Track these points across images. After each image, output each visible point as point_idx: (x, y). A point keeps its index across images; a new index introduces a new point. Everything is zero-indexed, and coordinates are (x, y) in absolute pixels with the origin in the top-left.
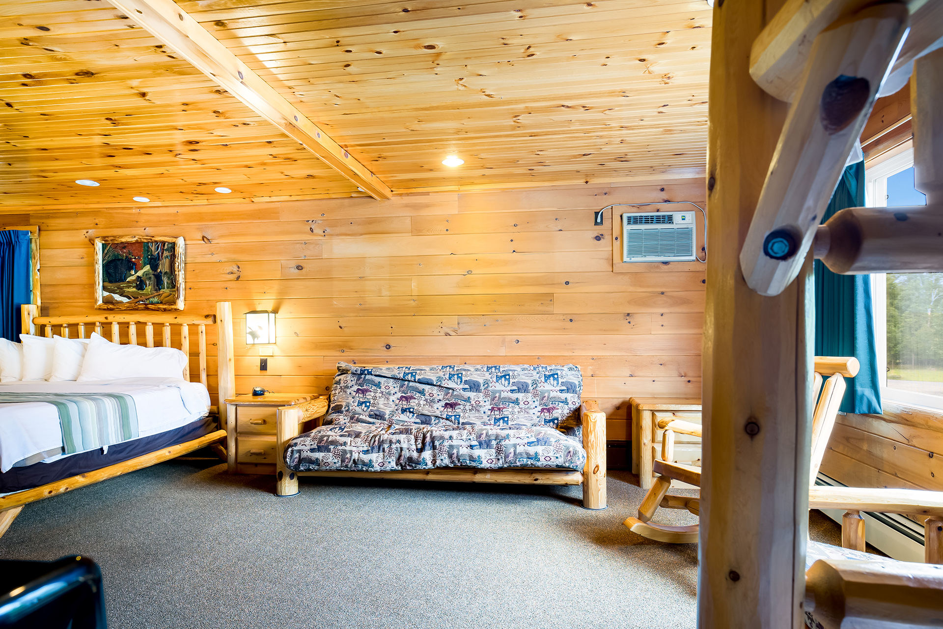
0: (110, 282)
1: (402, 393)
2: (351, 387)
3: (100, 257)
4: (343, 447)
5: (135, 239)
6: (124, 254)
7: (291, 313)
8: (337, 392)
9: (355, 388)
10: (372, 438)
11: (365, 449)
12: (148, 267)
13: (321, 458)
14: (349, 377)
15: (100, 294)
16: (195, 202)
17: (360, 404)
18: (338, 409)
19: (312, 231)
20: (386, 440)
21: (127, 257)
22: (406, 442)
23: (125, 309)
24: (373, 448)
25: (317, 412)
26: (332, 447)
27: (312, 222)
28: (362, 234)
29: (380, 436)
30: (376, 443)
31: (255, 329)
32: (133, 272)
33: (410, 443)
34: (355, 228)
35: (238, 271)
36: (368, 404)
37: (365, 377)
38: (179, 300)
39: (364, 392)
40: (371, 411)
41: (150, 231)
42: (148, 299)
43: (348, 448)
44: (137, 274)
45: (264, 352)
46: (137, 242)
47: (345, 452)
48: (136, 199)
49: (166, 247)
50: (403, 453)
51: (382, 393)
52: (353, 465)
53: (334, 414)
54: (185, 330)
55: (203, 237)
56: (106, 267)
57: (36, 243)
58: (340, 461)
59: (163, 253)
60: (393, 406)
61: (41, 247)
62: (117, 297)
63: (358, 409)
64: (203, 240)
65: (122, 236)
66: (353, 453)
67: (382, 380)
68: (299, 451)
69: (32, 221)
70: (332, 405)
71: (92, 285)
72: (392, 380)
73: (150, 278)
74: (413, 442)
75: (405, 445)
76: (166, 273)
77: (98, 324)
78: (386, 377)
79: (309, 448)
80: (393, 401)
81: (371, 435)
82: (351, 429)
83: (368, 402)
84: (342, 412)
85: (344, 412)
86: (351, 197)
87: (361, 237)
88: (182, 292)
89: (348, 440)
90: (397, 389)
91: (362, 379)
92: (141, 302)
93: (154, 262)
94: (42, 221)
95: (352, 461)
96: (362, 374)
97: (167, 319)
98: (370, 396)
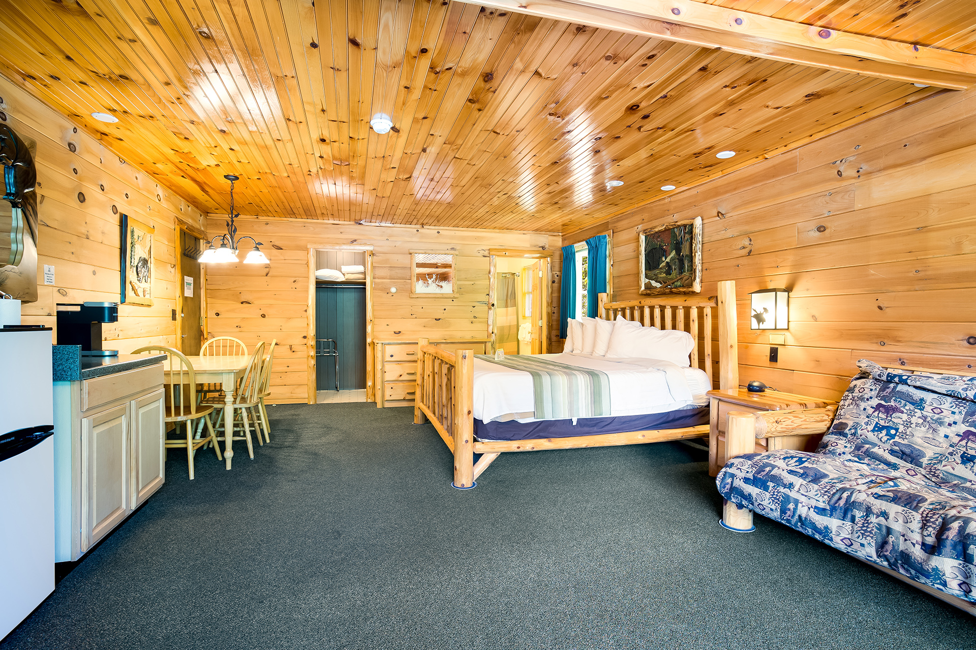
0: (650, 269)
1: (970, 426)
2: (868, 400)
3: (643, 248)
4: (786, 491)
5: (664, 227)
6: (658, 242)
7: (808, 290)
8: (847, 403)
9: (875, 402)
10: (837, 491)
11: (821, 505)
12: (674, 252)
13: (754, 496)
14: (868, 383)
15: (643, 280)
16: (713, 177)
17: (878, 428)
18: (840, 430)
19: (840, 175)
20: (861, 504)
21: (660, 245)
22: (901, 521)
23: (657, 293)
24: (833, 509)
25: (803, 427)
26: (771, 484)
27: (841, 162)
28: (924, 158)
29: (852, 493)
30: (842, 503)
31: (760, 310)
32: (664, 259)
33: (909, 525)
34: (912, 152)
35: (750, 244)
36: (893, 432)
37: (895, 388)
38: (695, 282)
39: (889, 411)
40: (895, 444)
41: (676, 217)
42: (674, 283)
43: (793, 494)
44: (666, 261)
45: (776, 339)
46: (666, 230)
47: (787, 499)
48: (663, 188)
49: (686, 230)
50: (891, 539)
51: (925, 418)
52: (799, 524)
53: (833, 436)
54: (694, 313)
55: (719, 212)
56: (647, 257)
57: (610, 244)
58: (779, 510)
59: (684, 237)
60: (946, 445)
62: (654, 283)
63: (872, 437)
64: (718, 216)
65: (655, 227)
66: (800, 505)
67: (929, 397)
68: (733, 476)
69: (610, 226)
70: (836, 422)
71: (638, 275)
72: (949, 399)
73: (676, 263)
74: (916, 525)
75: (897, 527)
76: (687, 256)
77: (636, 308)
78: (940, 393)
79: (743, 475)
80: (946, 436)
81: (839, 486)
82: (815, 466)
83: (892, 428)
84: (845, 435)
85: (849, 436)
86: (907, 104)
87: (924, 162)
88: (698, 274)
89: (798, 482)
90: (958, 418)
91: (889, 390)
92: (669, 287)
93: (678, 247)
94: (615, 225)
95: (796, 517)
96: (890, 382)
97: (679, 301)
98: (899, 419)
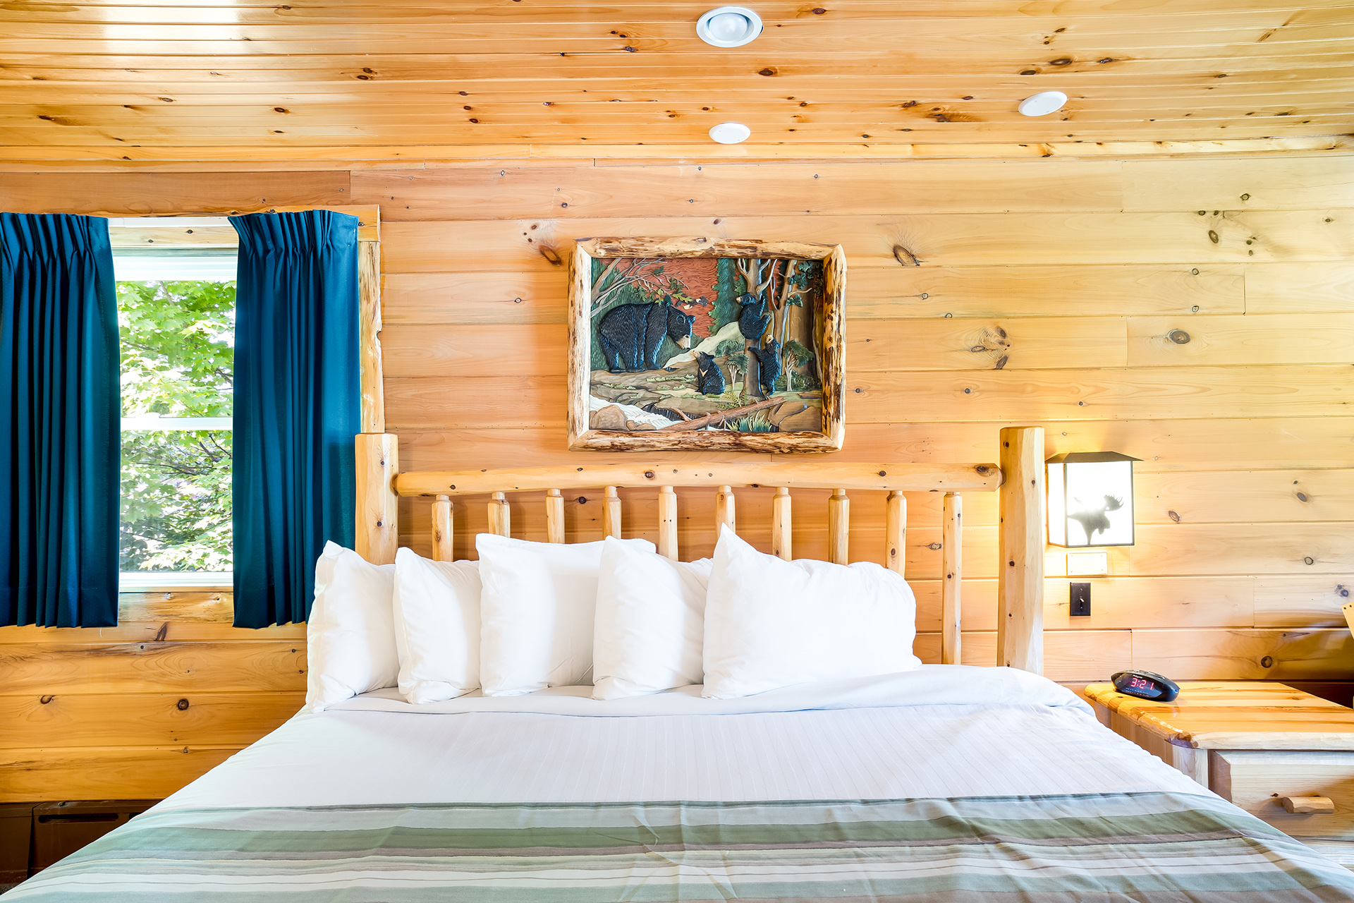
0: (612, 369)
3: (584, 296)
6: (654, 289)
12: (732, 329)
15: (585, 405)
19: (1215, 240)
21: (667, 299)
32: (686, 342)
35: (1002, 343)
38: (840, 421)
42: (738, 418)
46: (706, 255)
49: (791, 272)
54: (903, 510)
55: (897, 249)
56: (601, 324)
57: (372, 253)
59: (781, 291)
61: (386, 267)
62: (635, 414)
64: (897, 256)
69: (356, 191)
73: (742, 359)
76: (789, 346)
77: (612, 492)
92: (716, 429)
94: (389, 192)
